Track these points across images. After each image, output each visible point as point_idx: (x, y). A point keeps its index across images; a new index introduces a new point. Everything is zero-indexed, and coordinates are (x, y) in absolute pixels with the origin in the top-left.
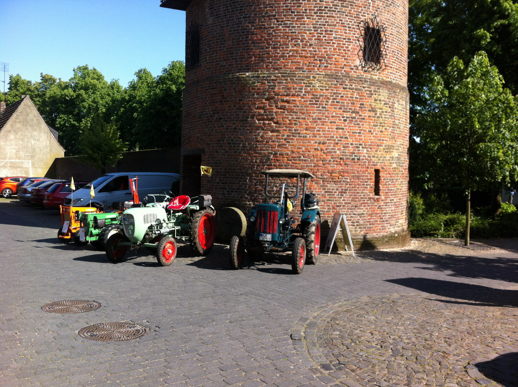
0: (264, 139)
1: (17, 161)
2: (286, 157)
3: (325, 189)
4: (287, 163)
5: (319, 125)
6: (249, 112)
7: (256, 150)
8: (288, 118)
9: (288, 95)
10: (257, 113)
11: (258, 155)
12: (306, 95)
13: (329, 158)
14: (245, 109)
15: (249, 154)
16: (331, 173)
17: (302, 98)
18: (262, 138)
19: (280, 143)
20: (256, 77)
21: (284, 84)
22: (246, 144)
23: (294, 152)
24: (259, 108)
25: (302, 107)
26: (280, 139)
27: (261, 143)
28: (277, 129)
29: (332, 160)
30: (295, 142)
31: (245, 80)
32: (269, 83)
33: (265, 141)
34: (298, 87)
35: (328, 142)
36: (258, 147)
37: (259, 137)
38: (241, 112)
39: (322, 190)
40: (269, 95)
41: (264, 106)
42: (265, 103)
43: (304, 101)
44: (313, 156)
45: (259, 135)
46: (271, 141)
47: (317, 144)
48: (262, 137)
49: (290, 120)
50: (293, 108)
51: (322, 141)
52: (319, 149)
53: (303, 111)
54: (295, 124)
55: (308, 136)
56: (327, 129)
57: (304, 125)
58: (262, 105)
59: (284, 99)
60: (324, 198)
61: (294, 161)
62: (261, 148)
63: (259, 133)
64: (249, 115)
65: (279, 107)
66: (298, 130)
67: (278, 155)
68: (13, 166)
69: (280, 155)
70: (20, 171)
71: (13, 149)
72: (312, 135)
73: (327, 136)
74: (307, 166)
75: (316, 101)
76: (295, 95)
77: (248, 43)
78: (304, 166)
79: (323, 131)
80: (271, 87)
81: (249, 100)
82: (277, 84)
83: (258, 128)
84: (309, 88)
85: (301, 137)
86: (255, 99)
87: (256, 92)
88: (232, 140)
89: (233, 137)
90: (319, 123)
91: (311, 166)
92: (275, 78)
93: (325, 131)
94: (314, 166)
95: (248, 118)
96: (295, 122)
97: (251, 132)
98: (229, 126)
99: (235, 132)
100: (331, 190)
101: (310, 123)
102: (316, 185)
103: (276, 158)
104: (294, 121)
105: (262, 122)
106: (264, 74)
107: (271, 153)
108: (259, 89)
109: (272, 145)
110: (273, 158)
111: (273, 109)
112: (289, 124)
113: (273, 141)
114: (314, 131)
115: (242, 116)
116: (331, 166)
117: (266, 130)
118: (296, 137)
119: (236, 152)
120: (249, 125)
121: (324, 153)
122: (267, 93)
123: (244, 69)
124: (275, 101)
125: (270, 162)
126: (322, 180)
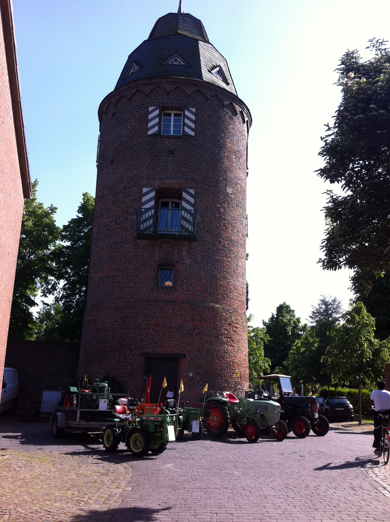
6: (220, 331)
8: (237, 338)
10: (224, 333)
11: (225, 362)
14: (218, 329)
19: (234, 354)
20: (223, 309)
21: (235, 316)
24: (225, 329)
27: (227, 353)
28: (233, 344)
31: (217, 309)
32: (229, 314)
42: (227, 327)
45: (225, 348)
59: (235, 326)
62: (227, 357)
65: (234, 330)
67: (234, 363)
77: (217, 285)
80: (230, 317)
81: (220, 324)
83: (224, 343)
86: (223, 323)
87: (223, 319)
88: (209, 350)
89: (210, 347)
95: (219, 336)
97: (221, 345)
99: (211, 344)
105: (226, 339)
107: (232, 361)
108: (225, 317)
109: (231, 355)
111: (231, 331)
115: (215, 333)
117: (228, 345)
120: (219, 340)
122: (229, 320)
123: (215, 302)
125: (231, 367)
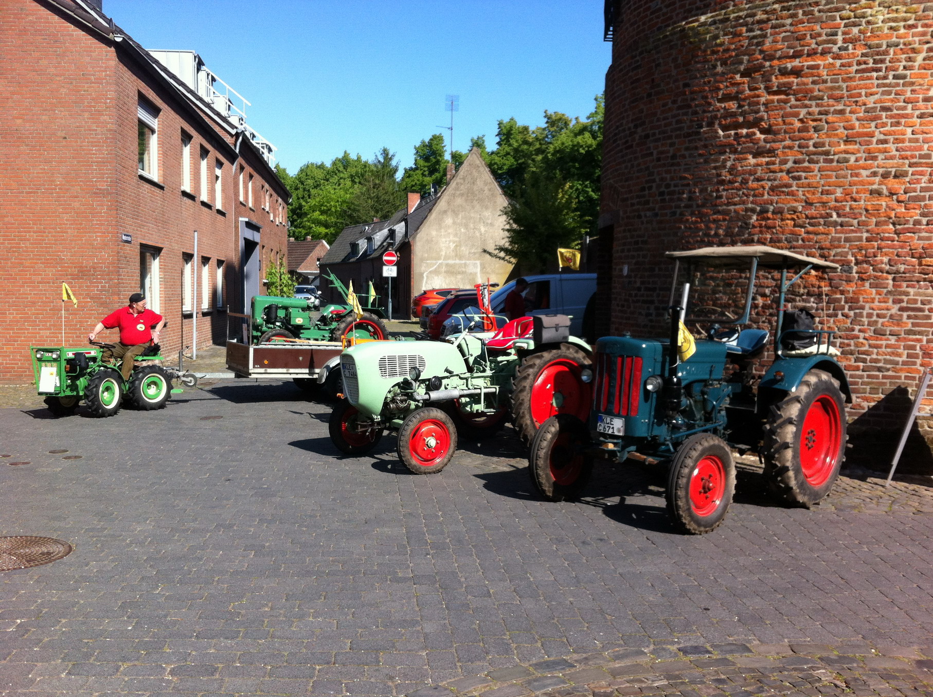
0: (736, 176)
1: (457, 261)
2: (789, 217)
3: (901, 301)
4: (793, 233)
5: (884, 125)
6: (704, 111)
7: (716, 205)
8: (796, 115)
9: (797, 55)
10: (722, 111)
11: (720, 217)
12: (846, 49)
13: (916, 214)
14: (696, 106)
15: (701, 216)
16: (920, 258)
17: (837, 57)
18: (731, 174)
19: (776, 183)
20: (722, 21)
21: (788, 28)
22: (695, 192)
23: (811, 204)
24: (727, 98)
25: (835, 81)
26: (774, 172)
27: (730, 186)
28: (768, 145)
29: (924, 220)
30: (815, 177)
31: (698, 34)
32: (751, 30)
33: (739, 179)
34: (824, 31)
35: (911, 170)
36: (721, 197)
37: (724, 172)
38: (686, 114)
39: (890, 304)
40: (749, 61)
41: (737, 92)
42: (739, 84)
43: (842, 65)
44: (867, 210)
45: (725, 167)
46: (752, 178)
47: (877, 179)
48: (732, 170)
49: (801, 121)
50: (811, 86)
51: (893, 170)
52: (885, 192)
53: (837, 92)
54: (816, 129)
55: (853, 158)
56: (909, 135)
57: (841, 131)
58: (734, 90)
59: (786, 68)
60: (898, 325)
61: (810, 228)
62: (728, 199)
63: (725, 161)
64: (703, 120)
65: (775, 89)
66: (823, 145)
67: (770, 215)
68: (451, 271)
69: (773, 213)
70: (462, 279)
71: (450, 242)
72: (864, 155)
73: (909, 153)
74: (847, 240)
75: (875, 62)
76: (816, 53)
78: (839, 239)
79: (897, 141)
80: (755, 41)
81: (705, 83)
82: (769, 31)
83: (723, 149)
84: (855, 30)
85: (832, 161)
86: (718, 78)
87: (720, 59)
88: (668, 186)
89: (668, 176)
90: (884, 120)
91: (860, 239)
92: (765, 16)
93: (903, 141)
94: (868, 240)
95: (702, 127)
96: (815, 124)
97: (706, 162)
98: (662, 152)
99: (673, 165)
100: (919, 305)
101: (857, 123)
102: (874, 291)
103: (764, 223)
104: (814, 120)
105: (733, 132)
106: (741, 10)
107: (753, 211)
108: (727, 50)
109: (754, 189)
110: (756, 224)
111: (758, 96)
112: (800, 130)
113: (758, 180)
114: (869, 143)
115: (688, 122)
116: (920, 239)
117: (741, 153)
118: (817, 162)
119: (674, 213)
120: (702, 143)
121: (899, 201)
122: (746, 58)
124: (763, 76)
125: (750, 234)
126: (890, 277)
